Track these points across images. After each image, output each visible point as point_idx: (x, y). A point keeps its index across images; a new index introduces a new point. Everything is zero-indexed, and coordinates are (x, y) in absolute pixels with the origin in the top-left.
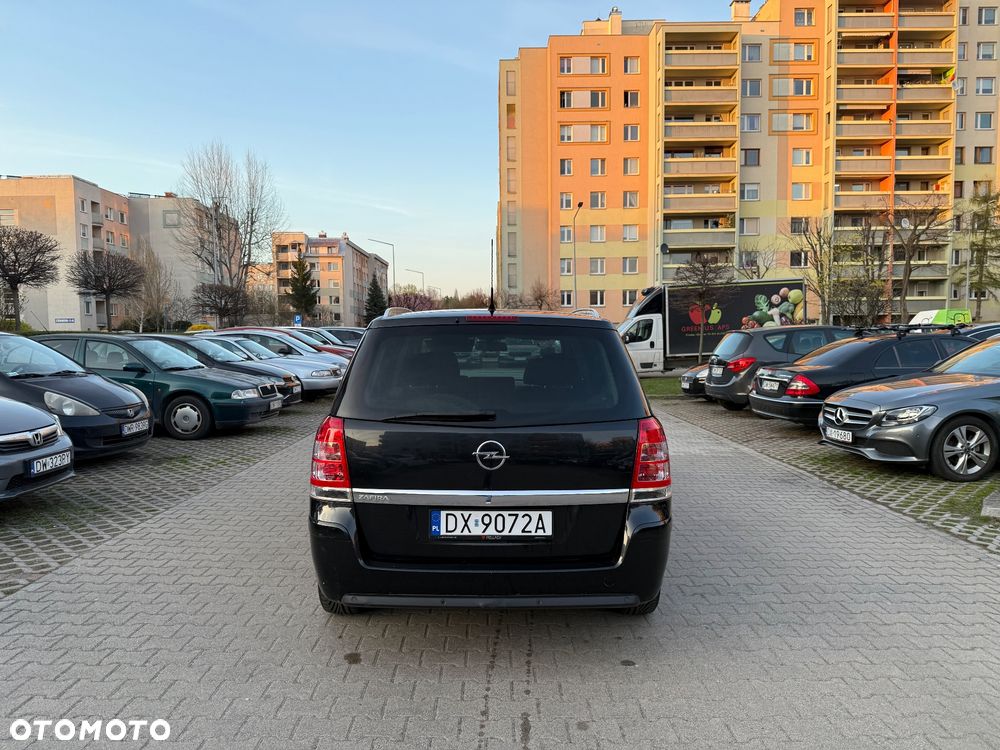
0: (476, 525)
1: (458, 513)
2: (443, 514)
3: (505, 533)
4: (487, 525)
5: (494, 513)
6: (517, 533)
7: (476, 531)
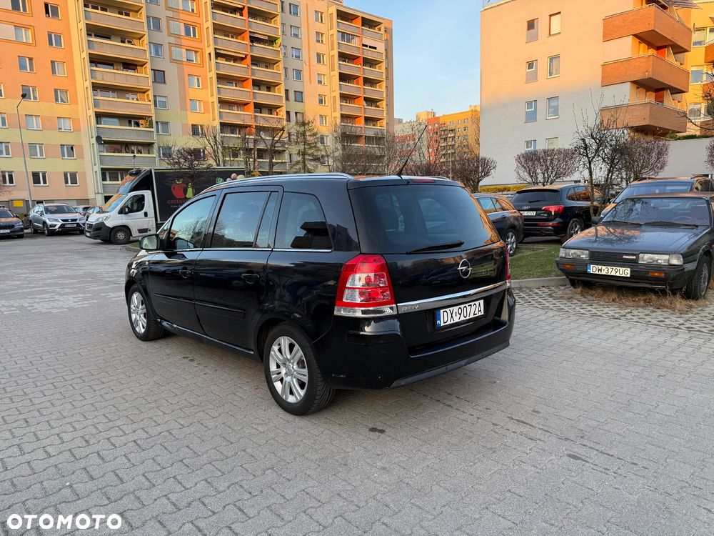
0: (456, 315)
1: (448, 310)
2: (442, 311)
3: (468, 318)
4: (460, 314)
5: (462, 306)
6: (472, 316)
7: (456, 320)
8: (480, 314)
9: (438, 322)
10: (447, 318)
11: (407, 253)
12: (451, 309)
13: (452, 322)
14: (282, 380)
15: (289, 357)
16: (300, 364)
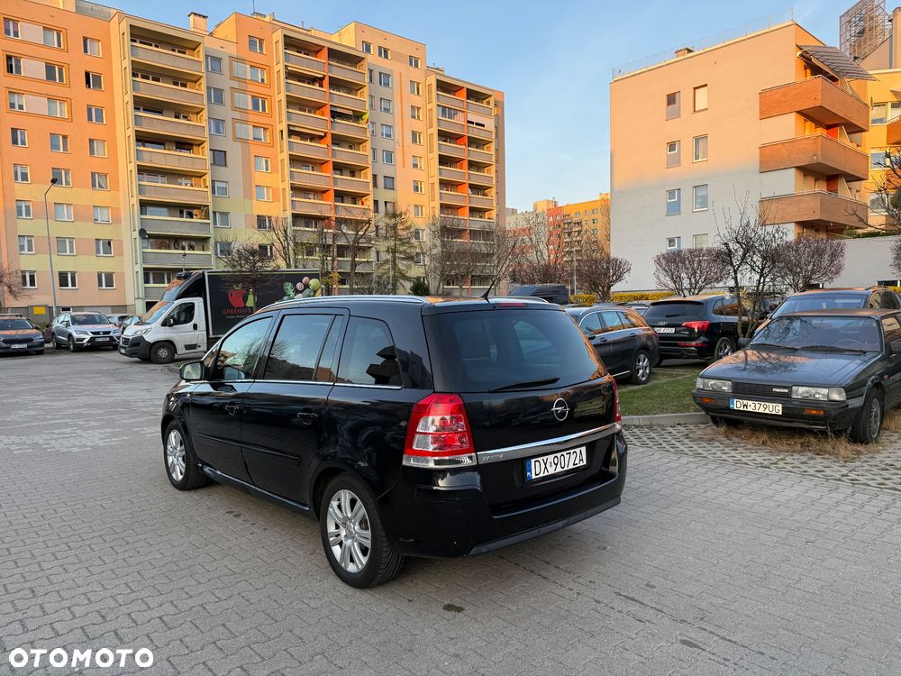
0: (551, 466)
1: (540, 459)
2: (533, 461)
3: (566, 468)
4: (556, 465)
5: (559, 455)
6: (571, 466)
7: (551, 471)
8: (582, 464)
9: (528, 474)
10: (541, 469)
11: (490, 392)
12: (545, 458)
13: (546, 474)
14: (341, 544)
15: (349, 515)
16: (363, 523)
